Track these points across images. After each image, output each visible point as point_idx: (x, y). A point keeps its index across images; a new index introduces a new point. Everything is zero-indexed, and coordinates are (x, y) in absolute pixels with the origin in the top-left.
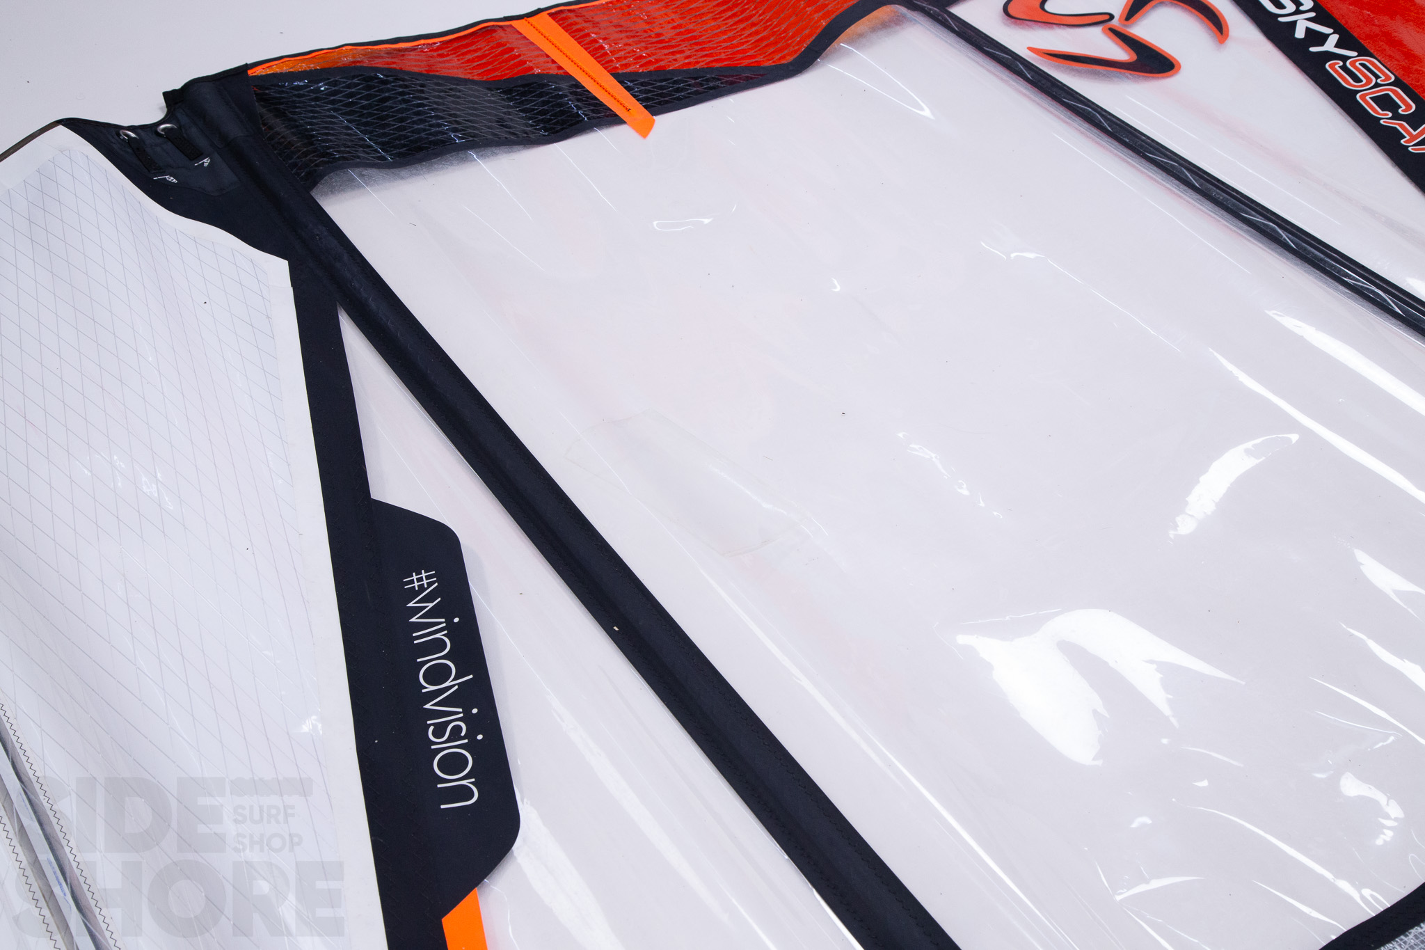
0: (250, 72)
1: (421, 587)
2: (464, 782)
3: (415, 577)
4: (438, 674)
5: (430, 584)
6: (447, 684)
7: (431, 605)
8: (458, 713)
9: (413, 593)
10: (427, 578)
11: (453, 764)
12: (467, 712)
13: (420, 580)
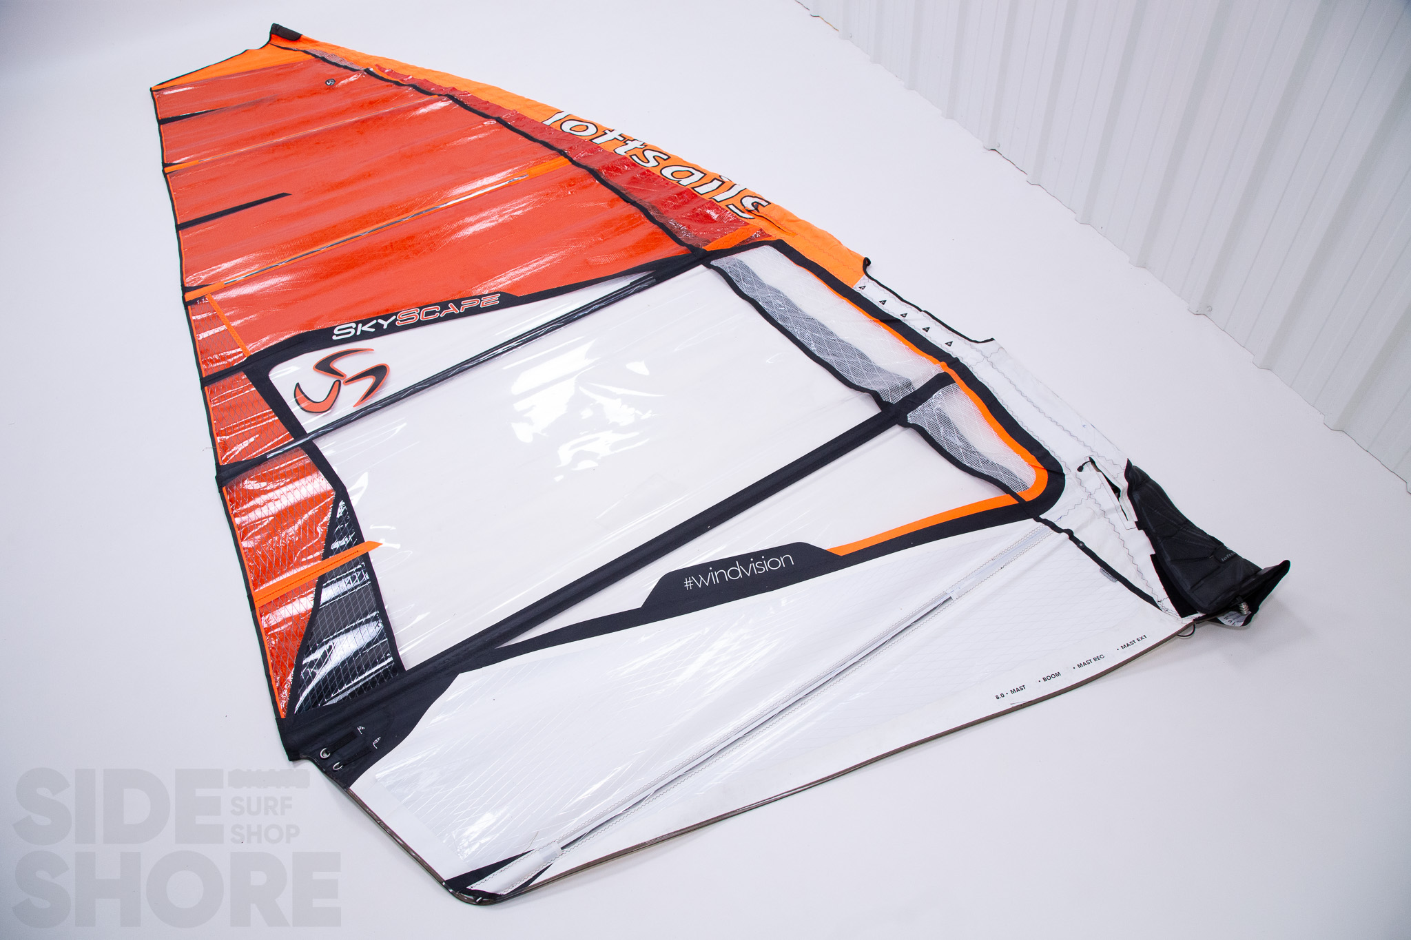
0: (283, 717)
1: (692, 583)
2: (782, 560)
3: (687, 586)
4: (734, 573)
5: (692, 579)
6: (739, 570)
7: (702, 578)
8: (752, 566)
9: (695, 585)
10: (688, 580)
11: (774, 564)
12: (752, 562)
13: (688, 583)
